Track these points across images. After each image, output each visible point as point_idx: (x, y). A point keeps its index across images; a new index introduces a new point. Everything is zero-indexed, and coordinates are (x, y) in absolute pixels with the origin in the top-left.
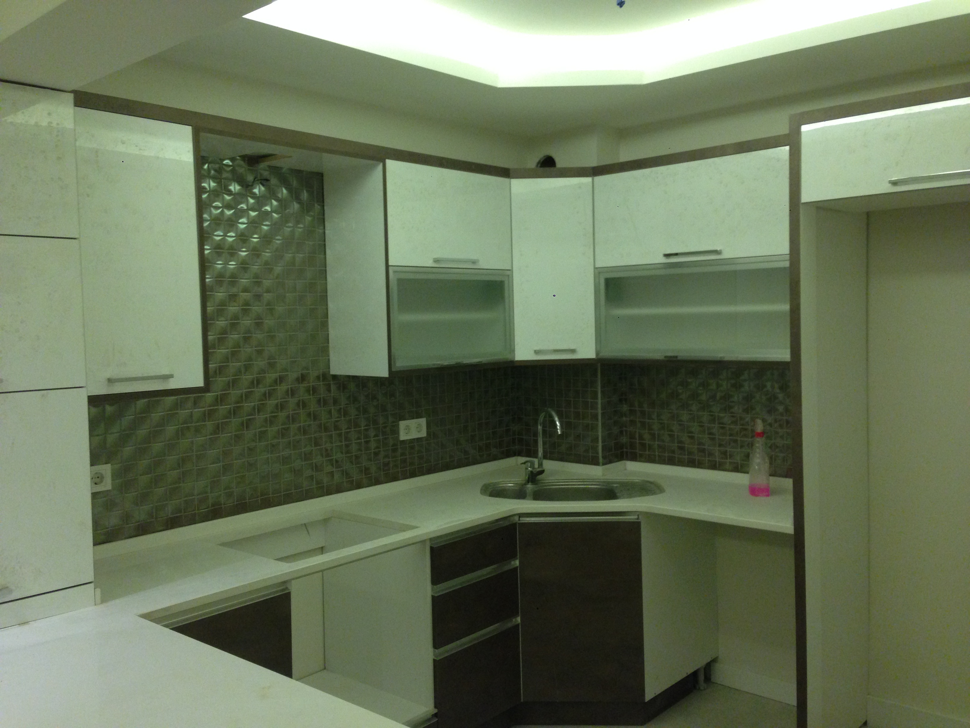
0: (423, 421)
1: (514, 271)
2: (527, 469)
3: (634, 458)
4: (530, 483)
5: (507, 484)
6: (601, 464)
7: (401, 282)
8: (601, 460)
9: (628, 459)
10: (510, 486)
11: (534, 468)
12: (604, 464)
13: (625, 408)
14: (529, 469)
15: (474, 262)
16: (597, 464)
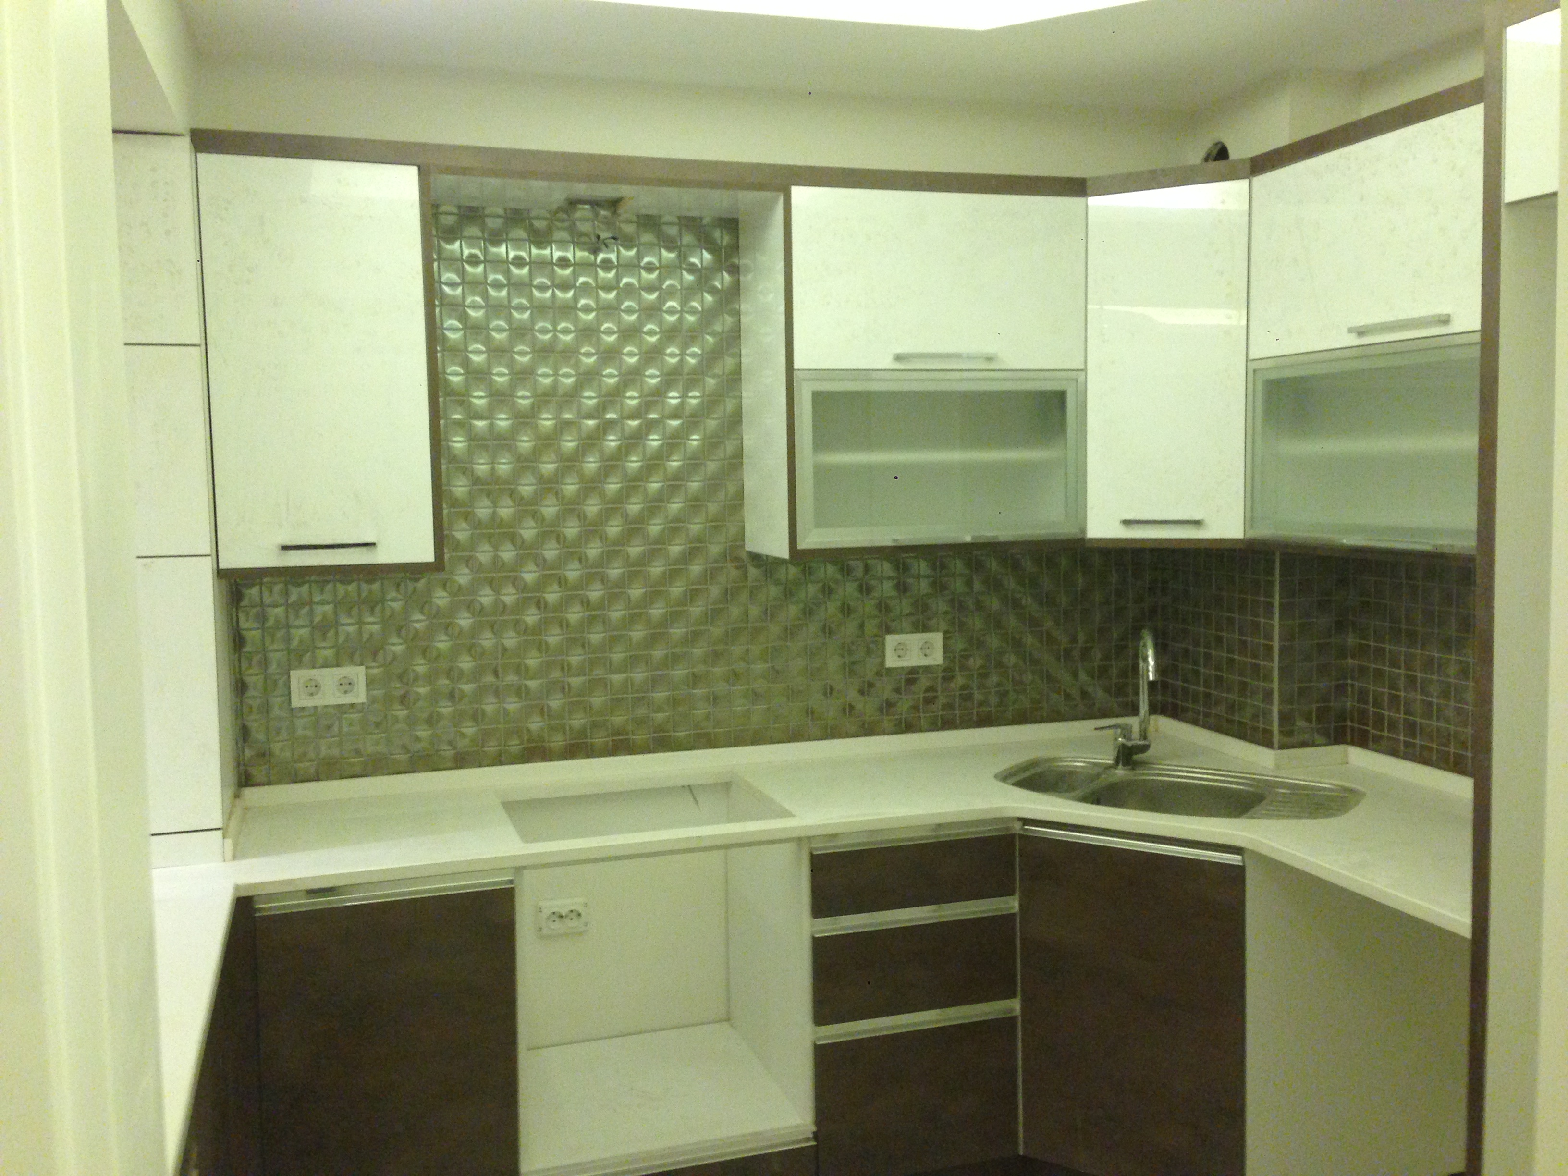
0: (937, 638)
1: (1089, 372)
2: (1116, 739)
3: (1362, 741)
4: (1120, 766)
5: (1075, 762)
6: (1276, 745)
7: (818, 397)
8: (1276, 738)
9: (1352, 743)
10: (1077, 767)
11: (1129, 739)
12: (1282, 747)
13: (1352, 640)
14: (1120, 739)
15: (990, 359)
16: (1269, 745)
